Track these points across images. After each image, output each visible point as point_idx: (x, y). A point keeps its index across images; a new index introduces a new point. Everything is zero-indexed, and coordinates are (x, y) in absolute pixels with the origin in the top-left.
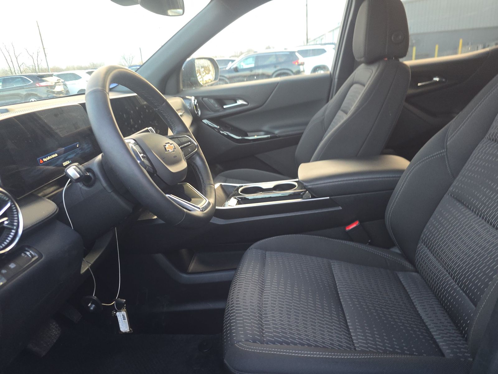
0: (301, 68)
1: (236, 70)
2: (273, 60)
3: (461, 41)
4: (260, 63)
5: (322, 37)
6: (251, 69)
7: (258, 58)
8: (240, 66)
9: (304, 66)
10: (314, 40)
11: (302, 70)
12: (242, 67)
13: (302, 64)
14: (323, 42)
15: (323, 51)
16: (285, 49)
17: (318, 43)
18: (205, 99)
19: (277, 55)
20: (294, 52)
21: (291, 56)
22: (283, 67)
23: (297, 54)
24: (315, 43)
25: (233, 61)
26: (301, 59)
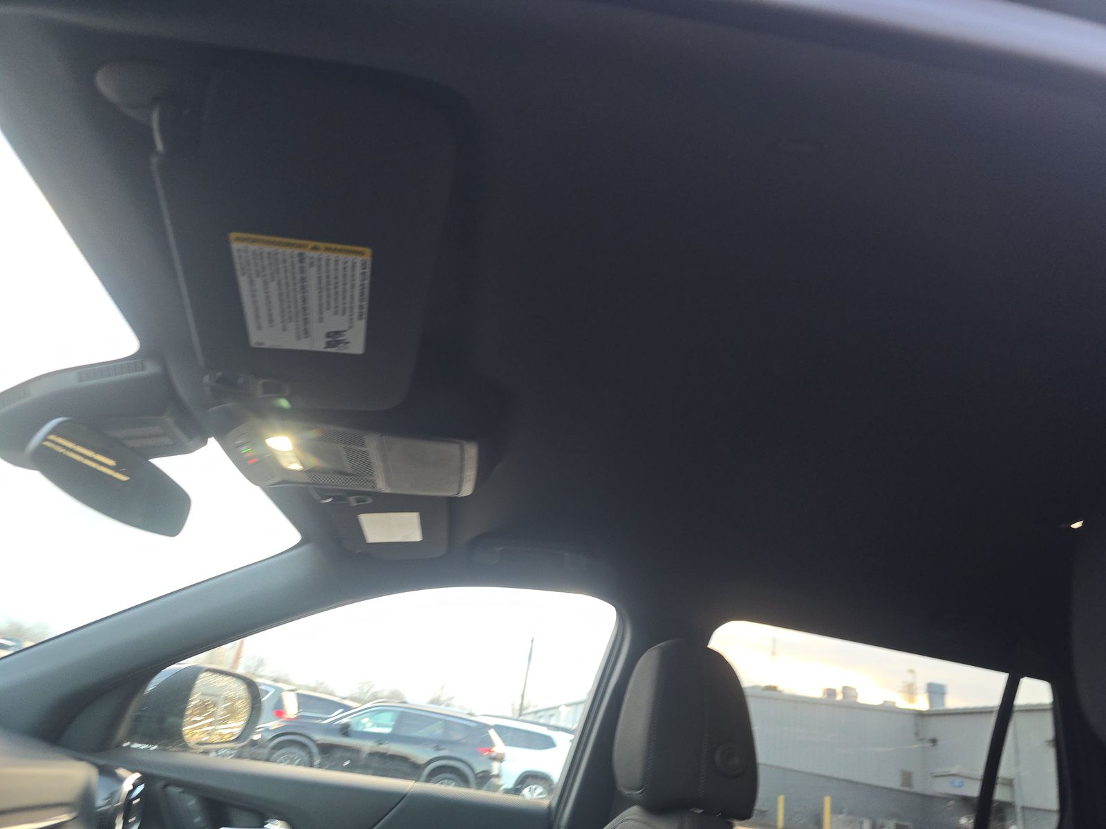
0: (495, 767)
1: (345, 730)
2: (436, 731)
3: (827, 801)
4: (404, 732)
5: (551, 712)
6: (380, 738)
7: (407, 717)
8: (358, 722)
9: (503, 763)
10: (537, 712)
11: (495, 772)
12: (360, 729)
13: (500, 759)
14: (553, 722)
15: (548, 743)
16: (471, 714)
17: (542, 721)
18: (174, 790)
19: (449, 723)
20: (487, 727)
21: (477, 733)
22: (454, 754)
23: (492, 733)
24: (536, 720)
25: (347, 708)
26: (499, 747)
